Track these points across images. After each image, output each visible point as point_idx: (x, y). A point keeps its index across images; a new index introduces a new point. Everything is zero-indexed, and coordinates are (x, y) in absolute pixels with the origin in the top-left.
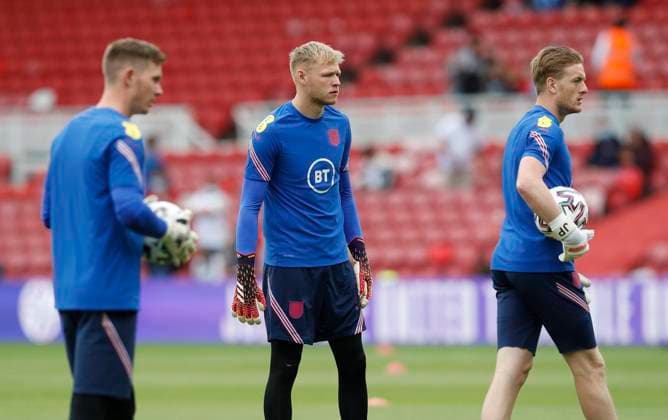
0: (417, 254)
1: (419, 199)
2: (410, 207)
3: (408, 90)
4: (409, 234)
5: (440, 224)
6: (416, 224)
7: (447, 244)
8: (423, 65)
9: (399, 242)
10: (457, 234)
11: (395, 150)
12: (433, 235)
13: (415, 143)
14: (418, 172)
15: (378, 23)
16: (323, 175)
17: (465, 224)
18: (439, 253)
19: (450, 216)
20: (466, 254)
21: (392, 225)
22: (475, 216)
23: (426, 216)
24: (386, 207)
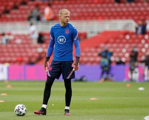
0: (14, 59)
1: (15, 46)
2: (13, 48)
3: (12, 20)
4: (12, 54)
5: (20, 52)
6: (14, 52)
7: (22, 57)
8: (16, 14)
9: (10, 56)
10: (24, 54)
11: (9, 34)
12: (18, 54)
13: (14, 32)
14: (15, 39)
15: (5, 4)
16: (62, 40)
17: (26, 52)
18: (20, 59)
19: (22, 50)
20: (26, 59)
21: (8, 52)
22: (28, 50)
23: (16, 50)
24: (7, 48)
